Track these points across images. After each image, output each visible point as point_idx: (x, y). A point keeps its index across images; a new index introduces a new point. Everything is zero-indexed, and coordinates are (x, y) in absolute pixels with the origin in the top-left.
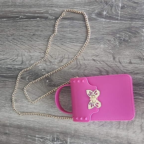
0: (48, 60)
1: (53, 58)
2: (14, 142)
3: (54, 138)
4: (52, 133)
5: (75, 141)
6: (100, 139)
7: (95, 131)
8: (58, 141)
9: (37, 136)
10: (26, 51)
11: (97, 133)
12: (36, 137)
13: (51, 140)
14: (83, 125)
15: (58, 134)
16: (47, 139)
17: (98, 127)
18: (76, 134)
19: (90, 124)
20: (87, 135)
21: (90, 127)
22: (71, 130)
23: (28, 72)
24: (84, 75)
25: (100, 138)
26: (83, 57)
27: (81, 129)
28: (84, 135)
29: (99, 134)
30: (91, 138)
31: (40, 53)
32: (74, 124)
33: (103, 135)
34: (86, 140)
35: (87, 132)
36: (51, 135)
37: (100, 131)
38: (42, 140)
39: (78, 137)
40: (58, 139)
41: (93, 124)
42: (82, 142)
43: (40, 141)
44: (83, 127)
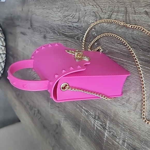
0: (99, 15)
1: (103, 12)
2: (69, 108)
3: (96, 115)
4: (95, 109)
5: (113, 127)
6: (139, 136)
7: (135, 123)
8: (99, 121)
9: (84, 107)
10: (82, 5)
11: (137, 126)
12: (83, 109)
13: (93, 117)
14: (123, 110)
15: (99, 112)
16: (91, 114)
17: (139, 119)
18: (115, 118)
19: (131, 110)
20: (126, 125)
21: (130, 115)
22: (111, 112)
23: (82, 32)
24: (132, 37)
25: (139, 134)
26: (134, 9)
27: (121, 115)
28: (123, 123)
29: (140, 128)
30: (129, 130)
31: (93, 6)
32: (115, 105)
33: (143, 131)
34: (124, 130)
35: (127, 120)
36: (94, 111)
37: (140, 125)
38: (87, 114)
39: (117, 124)
40: (99, 118)
41: (134, 112)
42: (120, 132)
43: (85, 114)
44: (123, 113)
